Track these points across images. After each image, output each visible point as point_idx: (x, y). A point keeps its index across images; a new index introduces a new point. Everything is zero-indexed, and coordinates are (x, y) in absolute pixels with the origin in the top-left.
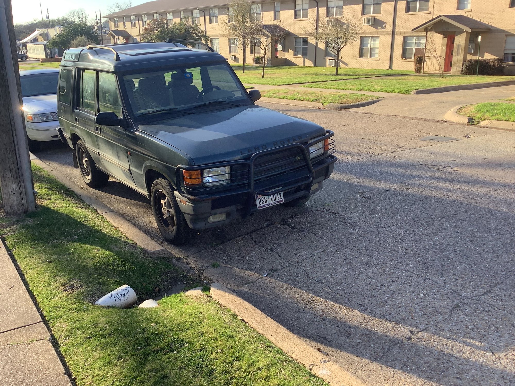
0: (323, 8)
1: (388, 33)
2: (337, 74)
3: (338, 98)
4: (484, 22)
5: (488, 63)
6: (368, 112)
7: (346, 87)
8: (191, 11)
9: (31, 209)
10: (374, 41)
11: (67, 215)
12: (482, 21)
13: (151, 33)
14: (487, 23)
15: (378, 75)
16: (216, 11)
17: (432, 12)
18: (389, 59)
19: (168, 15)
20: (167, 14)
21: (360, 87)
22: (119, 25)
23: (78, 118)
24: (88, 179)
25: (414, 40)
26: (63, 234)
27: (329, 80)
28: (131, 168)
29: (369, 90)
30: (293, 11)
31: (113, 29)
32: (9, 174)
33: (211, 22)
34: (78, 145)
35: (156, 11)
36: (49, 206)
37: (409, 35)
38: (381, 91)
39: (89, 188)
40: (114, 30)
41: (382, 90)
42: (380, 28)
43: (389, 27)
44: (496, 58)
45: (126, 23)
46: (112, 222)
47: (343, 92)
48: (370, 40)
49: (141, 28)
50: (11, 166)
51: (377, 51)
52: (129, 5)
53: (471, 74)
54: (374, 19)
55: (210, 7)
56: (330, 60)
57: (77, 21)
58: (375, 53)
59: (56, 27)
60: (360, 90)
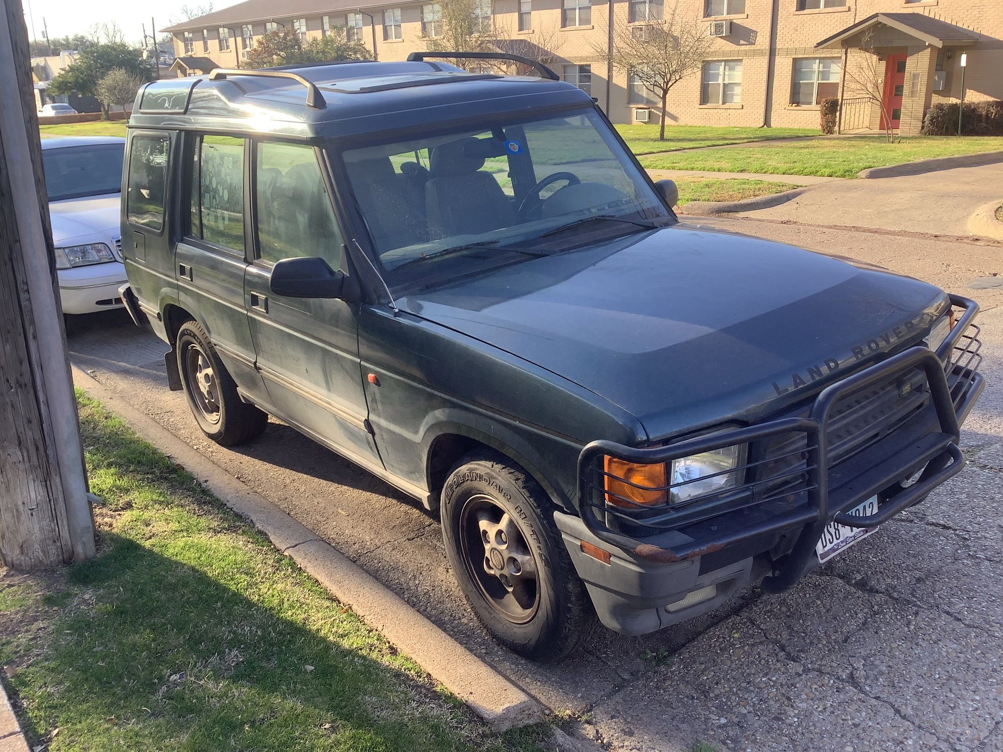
0: (622, 4)
1: (761, 53)
2: (662, 138)
3: (707, 189)
4: (964, 27)
5: (974, 110)
6: (785, 219)
7: (708, 164)
8: (344, 15)
9: (84, 549)
10: (732, 69)
11: (193, 569)
12: (960, 25)
13: (266, 60)
14: (971, 29)
15: (751, 138)
16: (398, 12)
17: (853, 9)
18: (763, 106)
19: (295, 24)
20: (293, 23)
21: (740, 165)
22: (194, 47)
23: (188, 267)
24: (214, 422)
25: (816, 66)
26: (194, 643)
27: (655, 151)
28: (373, 417)
29: (762, 171)
30: (559, 11)
31: (182, 55)
32: (16, 454)
33: (386, 37)
34: (183, 334)
35: (271, 17)
36: (132, 535)
37: (805, 56)
38: (789, 172)
39: (215, 446)
40: (184, 58)
41: (792, 171)
42: (745, 43)
43: (763, 41)
44: (991, 99)
45: (209, 42)
46: (325, 582)
47: (711, 177)
48: (722, 68)
49: (240, 51)
50: (21, 429)
51: (737, 90)
52: (208, 8)
53: (941, 135)
54: (731, 24)
55: (383, 6)
56: (640, 110)
57: (103, 41)
58: (733, 95)
59: (64, 54)
60: (742, 171)
